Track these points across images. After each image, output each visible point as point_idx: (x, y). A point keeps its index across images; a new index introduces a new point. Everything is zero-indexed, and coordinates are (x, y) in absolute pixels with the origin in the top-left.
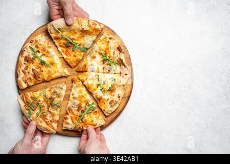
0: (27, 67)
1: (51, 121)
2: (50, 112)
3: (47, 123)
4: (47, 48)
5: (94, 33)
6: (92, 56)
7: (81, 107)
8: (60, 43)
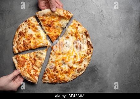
0: (20, 39)
1: (34, 74)
2: (34, 69)
3: (31, 75)
4: (36, 26)
5: (68, 18)
6: (66, 36)
7: (56, 69)
8: (44, 24)
